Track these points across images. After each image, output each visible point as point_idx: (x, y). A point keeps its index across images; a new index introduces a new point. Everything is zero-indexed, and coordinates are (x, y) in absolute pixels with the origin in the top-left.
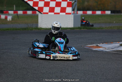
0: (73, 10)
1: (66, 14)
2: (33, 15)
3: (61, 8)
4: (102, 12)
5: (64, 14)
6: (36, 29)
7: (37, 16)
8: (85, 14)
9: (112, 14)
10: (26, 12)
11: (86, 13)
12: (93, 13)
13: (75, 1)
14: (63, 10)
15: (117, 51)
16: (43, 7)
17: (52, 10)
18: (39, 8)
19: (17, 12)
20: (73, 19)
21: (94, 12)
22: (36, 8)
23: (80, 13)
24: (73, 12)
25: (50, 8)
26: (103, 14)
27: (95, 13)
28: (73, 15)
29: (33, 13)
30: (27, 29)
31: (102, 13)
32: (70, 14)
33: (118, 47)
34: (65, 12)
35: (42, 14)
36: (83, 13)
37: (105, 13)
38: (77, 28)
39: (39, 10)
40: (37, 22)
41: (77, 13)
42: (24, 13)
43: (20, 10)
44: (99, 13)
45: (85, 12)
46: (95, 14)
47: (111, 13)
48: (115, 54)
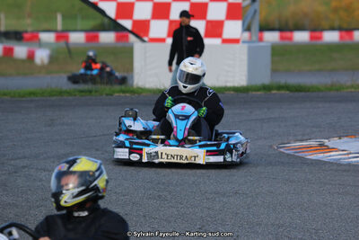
0: (247, 28)
1: (225, 41)
2: (120, 44)
3: (208, 22)
4: (344, 34)
5: (217, 41)
6: (123, 92)
7: (129, 52)
8: (287, 42)
10: (97, 37)
11: (291, 39)
12: (312, 38)
14: (214, 29)
16: (149, 21)
18: (136, 23)
19: (67, 38)
20: (245, 57)
21: (317, 34)
22: (127, 24)
23: (272, 37)
24: (246, 35)
25: (171, 22)
26: (348, 41)
27: (320, 38)
28: (246, 46)
29: (118, 39)
31: (341, 37)
32: (236, 41)
34: (219, 35)
35: (144, 41)
36: (282, 38)
37: (351, 37)
38: (258, 89)
39: (135, 30)
40: (129, 68)
41: (261, 39)
42: (90, 39)
43: (75, 31)
44: (331, 37)
45: (288, 34)
46: (319, 42)
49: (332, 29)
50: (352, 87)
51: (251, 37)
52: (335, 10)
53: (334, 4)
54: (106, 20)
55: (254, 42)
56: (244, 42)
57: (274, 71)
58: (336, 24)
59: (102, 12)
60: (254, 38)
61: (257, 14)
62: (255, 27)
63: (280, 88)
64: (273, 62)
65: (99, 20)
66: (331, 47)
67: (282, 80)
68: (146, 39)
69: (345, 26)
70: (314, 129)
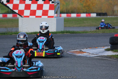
0: (56, 13)
1: (49, 17)
2: (14, 18)
3: (43, 11)
4: (87, 14)
5: (47, 17)
6: (15, 34)
7: (17, 20)
8: (69, 17)
9: (97, 17)
10: (7, 16)
12: (77, 16)
13: (58, 4)
14: (45, 13)
15: (102, 56)
16: (24, 10)
17: (33, 13)
18: (19, 11)
20: (55, 22)
21: (79, 14)
22: (17, 11)
23: (64, 15)
24: (56, 15)
25: (31, 11)
26: (89, 17)
27: (80, 16)
29: (13, 16)
30: (6, 34)
31: (87, 16)
32: (52, 17)
33: (103, 52)
34: (47, 15)
35: (22, 17)
36: (67, 16)
37: (90, 16)
38: (60, 33)
39: (19, 13)
40: (17, 26)
41: (60, 16)
42: (4, 16)
44: (83, 15)
45: (69, 14)
46: (79, 17)
47: (97, 15)
48: (99, 59)
49: (84, 13)
50: (91, 32)
51: (57, 16)
52: (85, 7)
53: (84, 5)
54: (9, 10)
55: (58, 17)
56: (55, 17)
57: (65, 27)
58: (85, 11)
59: (8, 7)
60: (58, 16)
61: (59, 8)
62: (59, 12)
63: (67, 32)
64: (64, 24)
65: (7, 10)
66: (84, 19)
67: (68, 30)
68: (23, 16)
69: (88, 12)
70: (78, 46)
